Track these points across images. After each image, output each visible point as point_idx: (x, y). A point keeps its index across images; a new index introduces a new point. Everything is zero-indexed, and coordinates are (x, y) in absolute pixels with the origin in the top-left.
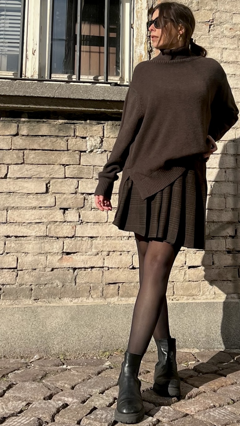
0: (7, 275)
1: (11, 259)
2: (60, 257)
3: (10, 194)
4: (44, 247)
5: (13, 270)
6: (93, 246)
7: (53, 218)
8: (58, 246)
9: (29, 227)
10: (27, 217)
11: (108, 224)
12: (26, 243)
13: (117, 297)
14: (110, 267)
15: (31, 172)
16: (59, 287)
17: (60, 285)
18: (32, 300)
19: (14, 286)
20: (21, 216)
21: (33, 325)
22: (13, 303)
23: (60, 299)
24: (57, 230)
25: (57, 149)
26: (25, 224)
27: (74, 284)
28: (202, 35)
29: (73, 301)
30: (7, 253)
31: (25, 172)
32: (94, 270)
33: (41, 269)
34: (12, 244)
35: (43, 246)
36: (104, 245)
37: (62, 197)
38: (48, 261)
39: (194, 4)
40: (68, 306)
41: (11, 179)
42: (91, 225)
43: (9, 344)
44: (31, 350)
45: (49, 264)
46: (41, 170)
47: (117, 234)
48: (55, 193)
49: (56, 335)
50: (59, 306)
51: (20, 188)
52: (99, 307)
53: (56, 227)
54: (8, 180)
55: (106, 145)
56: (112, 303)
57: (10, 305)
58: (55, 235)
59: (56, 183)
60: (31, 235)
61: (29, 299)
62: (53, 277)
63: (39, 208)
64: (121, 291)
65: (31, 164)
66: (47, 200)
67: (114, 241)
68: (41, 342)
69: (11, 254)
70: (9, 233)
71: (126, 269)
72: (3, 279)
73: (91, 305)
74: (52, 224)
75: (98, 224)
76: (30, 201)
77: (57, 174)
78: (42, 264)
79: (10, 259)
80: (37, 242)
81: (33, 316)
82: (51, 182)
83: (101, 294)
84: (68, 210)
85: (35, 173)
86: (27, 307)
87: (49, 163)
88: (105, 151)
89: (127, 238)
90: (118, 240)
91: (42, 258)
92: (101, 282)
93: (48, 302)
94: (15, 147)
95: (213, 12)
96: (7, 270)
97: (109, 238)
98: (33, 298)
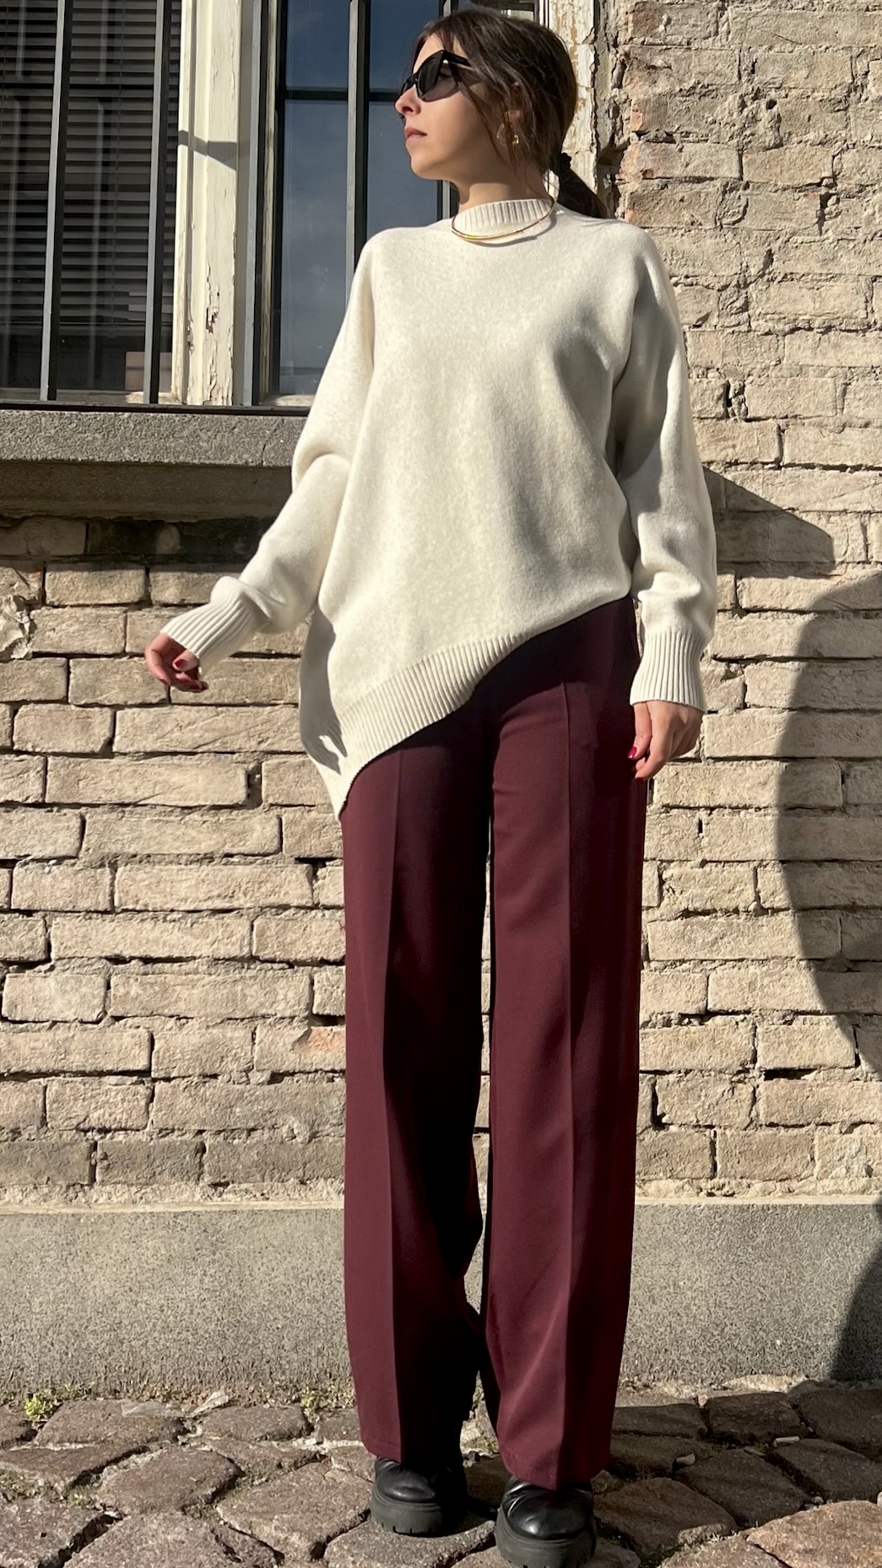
0: (115, 1096)
1: (129, 1039)
2: (299, 1033)
3: (124, 811)
4: (245, 995)
5: (135, 1078)
7: (273, 892)
8: (290, 994)
9: (189, 925)
10: (182, 890)
12: (179, 981)
15: (193, 731)
16: (299, 1139)
17: (302, 1135)
18: (202, 1188)
19: (142, 1136)
20: (162, 885)
21: (206, 1279)
22: (139, 1195)
23: (303, 1183)
24: (290, 937)
25: (284, 651)
26: (175, 916)
28: (794, 234)
30: (117, 1019)
31: (172, 731)
33: (235, 1075)
34: (130, 987)
35: (239, 994)
37: (302, 817)
38: (257, 1048)
39: (760, 124)
41: (127, 758)
43: (122, 1343)
44: (201, 1368)
45: (262, 1057)
46: (229, 724)
48: (277, 805)
49: (289, 1315)
50: (296, 1211)
51: (157, 788)
53: (285, 927)
54: (116, 761)
57: (124, 1204)
58: (280, 955)
59: (281, 769)
60: (197, 954)
61: (192, 1184)
62: (275, 1105)
63: (224, 860)
65: (193, 705)
66: (253, 831)
68: (237, 1339)
69: (130, 1021)
70: (121, 947)
72: (102, 1111)
74: (268, 914)
76: (194, 833)
77: (283, 738)
78: (236, 1058)
79: (127, 1039)
80: (220, 979)
81: (207, 1244)
82: (263, 764)
84: (325, 866)
85: (209, 736)
86: (184, 1213)
87: (257, 700)
91: (236, 1034)
93: (258, 1195)
94: (137, 647)
95: (834, 150)
96: (113, 1079)
98: (207, 1179)
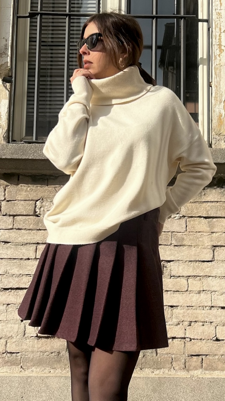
6: (173, 315)
11: (188, 292)
13: (201, 370)
14: (192, 338)
23: (141, 369)
27: (155, 355)
29: (155, 373)
32: (175, 341)
36: (185, 314)
40: (149, 378)
42: (171, 294)
47: (198, 303)
50: (140, 377)
52: (182, 380)
55: (184, 211)
56: (195, 376)
64: (204, 364)
67: (195, 311)
71: (210, 340)
73: (173, 378)
75: (178, 292)
83: (183, 366)
88: (184, 216)
89: (210, 308)
90: (200, 310)
92: (183, 353)
97: (190, 308)
